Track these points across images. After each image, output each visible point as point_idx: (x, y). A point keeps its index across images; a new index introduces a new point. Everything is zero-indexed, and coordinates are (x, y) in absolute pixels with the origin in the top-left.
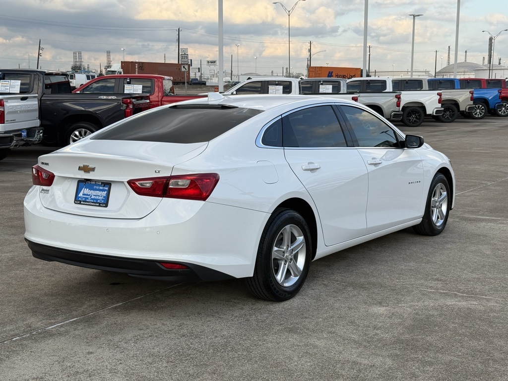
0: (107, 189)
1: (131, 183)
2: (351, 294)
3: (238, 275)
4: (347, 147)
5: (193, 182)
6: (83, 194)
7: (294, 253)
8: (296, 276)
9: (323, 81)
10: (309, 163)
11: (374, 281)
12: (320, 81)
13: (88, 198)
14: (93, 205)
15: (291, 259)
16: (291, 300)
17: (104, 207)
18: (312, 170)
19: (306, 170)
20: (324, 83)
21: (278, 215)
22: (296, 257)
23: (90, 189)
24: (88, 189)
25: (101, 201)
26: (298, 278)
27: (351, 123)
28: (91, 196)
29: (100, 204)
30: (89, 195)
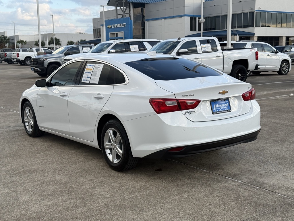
0: (228, 102)
6: (216, 108)
13: (219, 110)
14: (224, 112)
17: (230, 111)
24: (217, 105)
25: (227, 109)
28: (221, 108)
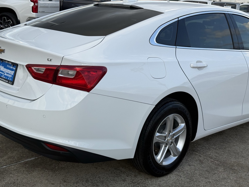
0: (15, 69)
1: (29, 67)
2: (221, 177)
3: (119, 157)
4: (234, 49)
5: (78, 73)
7: (175, 137)
8: (175, 155)
9: (226, 4)
10: (197, 62)
11: (243, 162)
12: (225, 4)
13: (2, 75)
14: (4, 81)
15: (172, 142)
16: (169, 176)
17: (11, 84)
18: (199, 68)
19: (194, 67)
20: (226, 5)
21: (163, 105)
22: (177, 140)
23: (5, 67)
24: (3, 67)
25: (10, 79)
26: (176, 157)
27: (240, 30)
28: (4, 74)
29: (9, 81)
30: (3, 72)
